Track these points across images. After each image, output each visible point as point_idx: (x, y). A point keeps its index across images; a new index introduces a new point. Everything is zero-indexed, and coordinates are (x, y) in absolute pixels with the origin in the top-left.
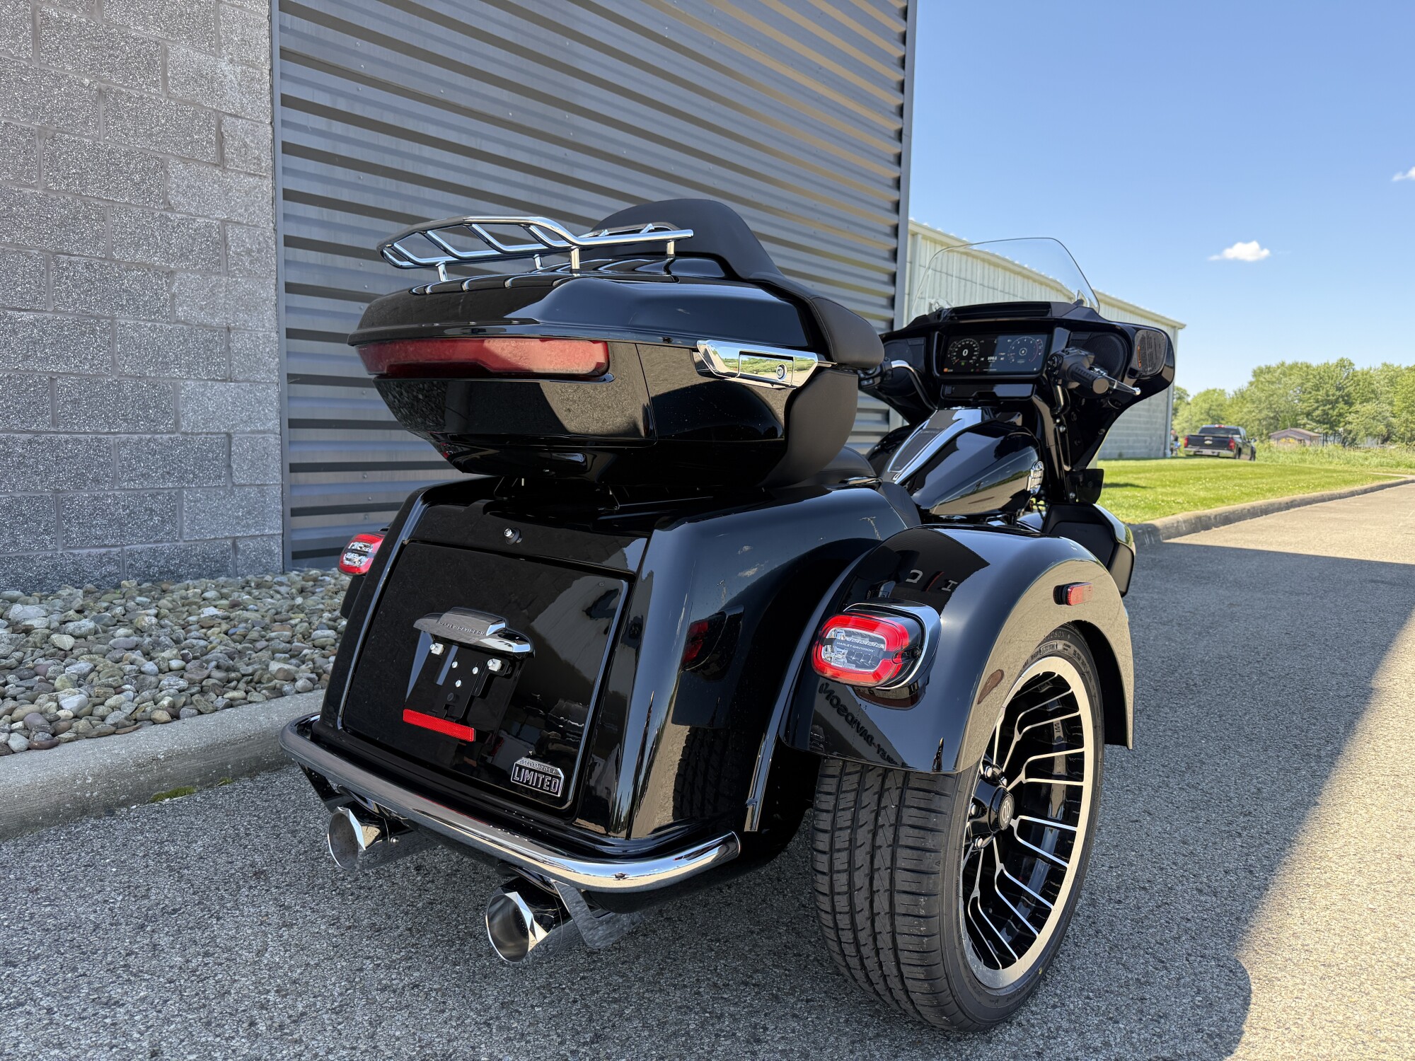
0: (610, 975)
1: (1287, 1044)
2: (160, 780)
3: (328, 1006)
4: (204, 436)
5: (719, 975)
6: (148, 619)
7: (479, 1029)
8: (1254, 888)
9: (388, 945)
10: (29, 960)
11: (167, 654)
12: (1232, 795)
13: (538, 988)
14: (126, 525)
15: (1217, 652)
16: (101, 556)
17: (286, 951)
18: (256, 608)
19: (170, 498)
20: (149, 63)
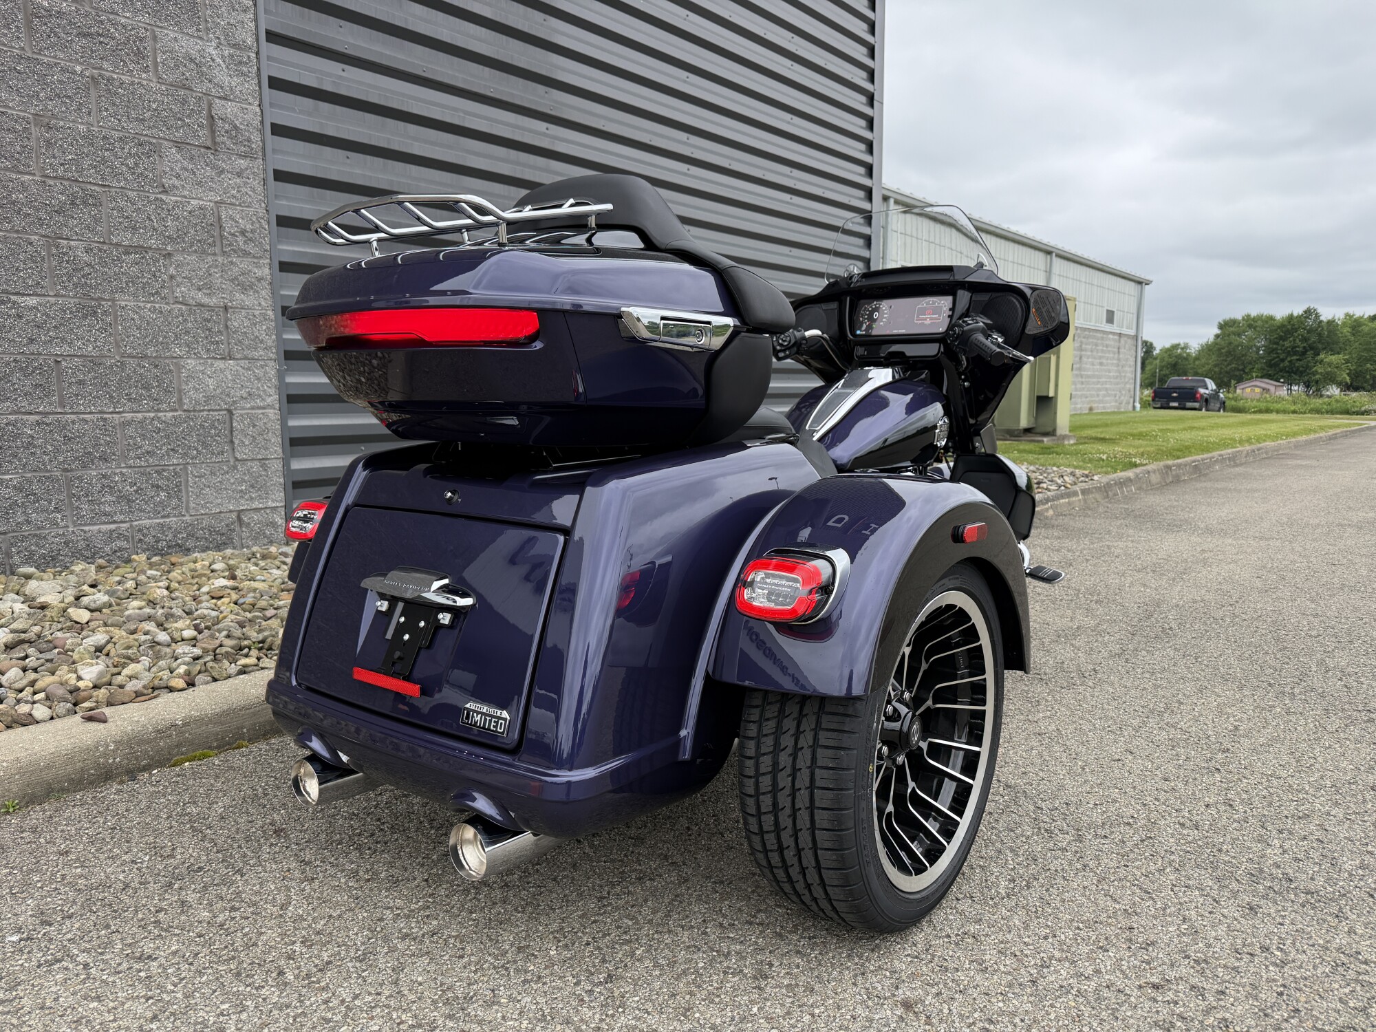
0: (620, 919)
1: (1271, 968)
2: (179, 745)
3: (352, 954)
4: (206, 413)
5: (725, 916)
6: (160, 592)
7: (497, 973)
8: (1235, 821)
9: (406, 896)
10: (63, 919)
11: (180, 624)
12: (1210, 733)
13: (552, 933)
14: (134, 501)
15: (1191, 596)
16: (111, 532)
17: (309, 904)
18: (263, 578)
19: (176, 474)
20: (138, 49)
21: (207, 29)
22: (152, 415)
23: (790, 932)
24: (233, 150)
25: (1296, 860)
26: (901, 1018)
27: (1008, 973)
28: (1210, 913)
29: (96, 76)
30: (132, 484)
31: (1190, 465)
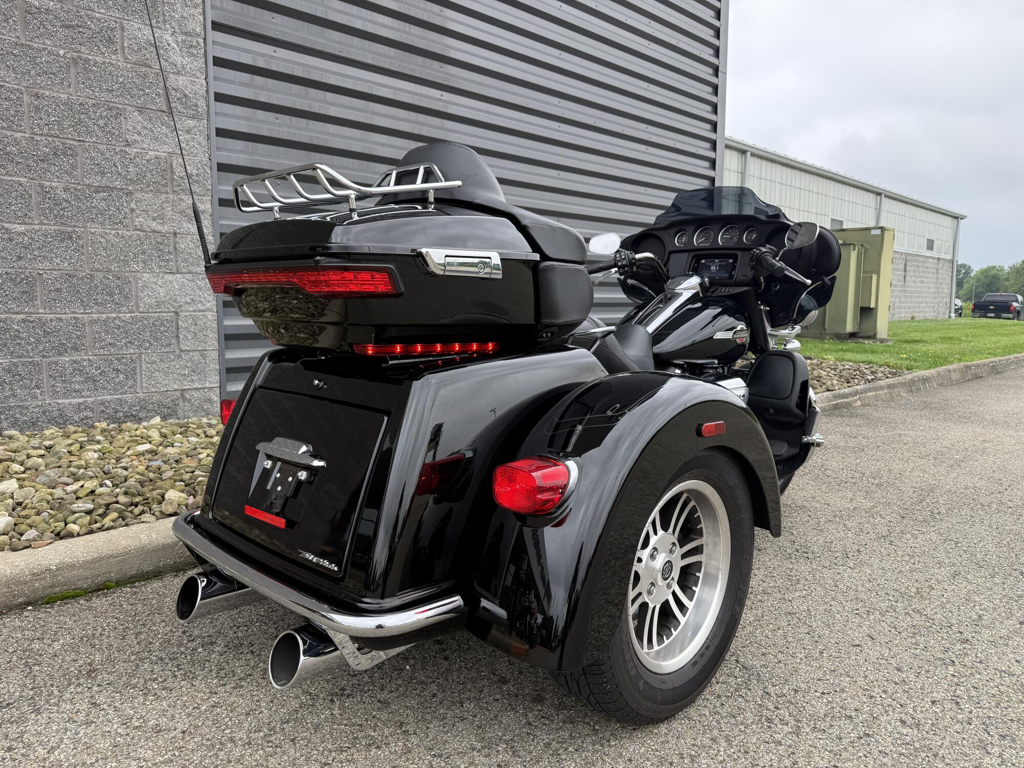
2: (52, 586)
4: (158, 314)
14: (98, 381)
16: (80, 404)
19: (132, 361)
20: (109, 37)
21: (165, 21)
22: (114, 315)
24: (183, 113)
29: (76, 58)
30: (97, 368)
31: (988, 365)
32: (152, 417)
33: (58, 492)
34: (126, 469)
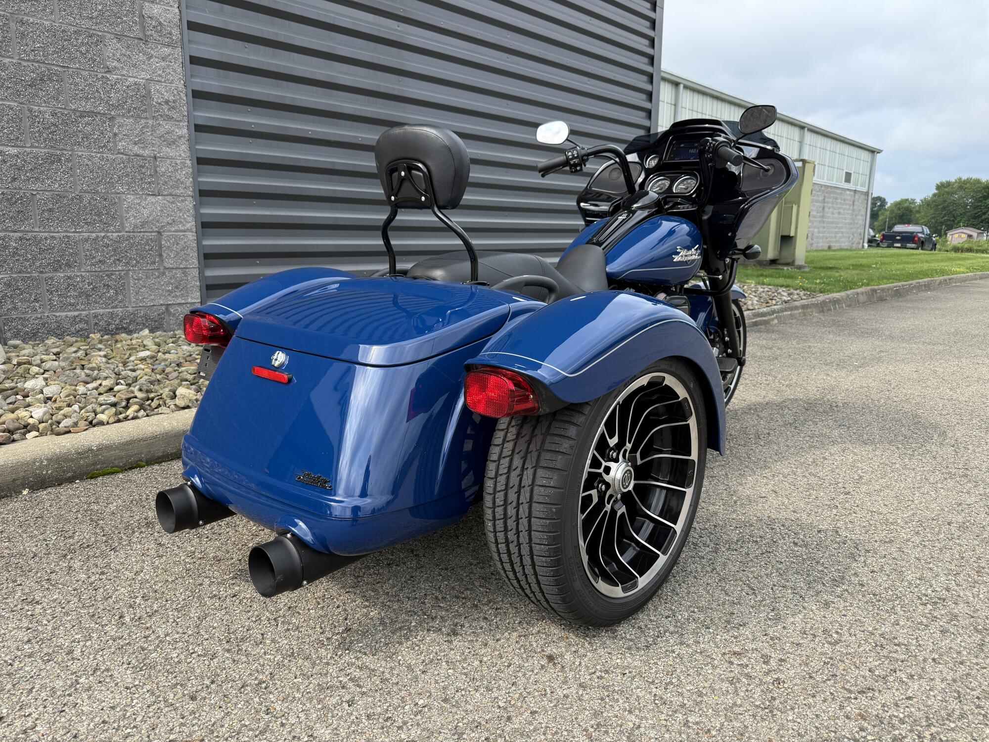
2: (95, 464)
4: (142, 234)
14: (91, 296)
16: (75, 317)
19: (121, 277)
22: (103, 234)
23: (483, 605)
24: (159, 40)
25: (873, 572)
26: (543, 667)
27: (631, 640)
28: (796, 605)
30: (90, 284)
32: (142, 329)
33: (81, 389)
34: (134, 371)
